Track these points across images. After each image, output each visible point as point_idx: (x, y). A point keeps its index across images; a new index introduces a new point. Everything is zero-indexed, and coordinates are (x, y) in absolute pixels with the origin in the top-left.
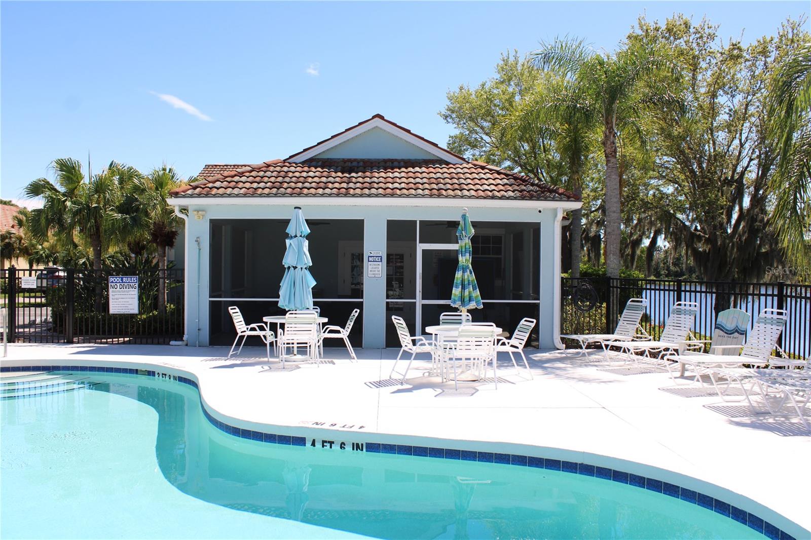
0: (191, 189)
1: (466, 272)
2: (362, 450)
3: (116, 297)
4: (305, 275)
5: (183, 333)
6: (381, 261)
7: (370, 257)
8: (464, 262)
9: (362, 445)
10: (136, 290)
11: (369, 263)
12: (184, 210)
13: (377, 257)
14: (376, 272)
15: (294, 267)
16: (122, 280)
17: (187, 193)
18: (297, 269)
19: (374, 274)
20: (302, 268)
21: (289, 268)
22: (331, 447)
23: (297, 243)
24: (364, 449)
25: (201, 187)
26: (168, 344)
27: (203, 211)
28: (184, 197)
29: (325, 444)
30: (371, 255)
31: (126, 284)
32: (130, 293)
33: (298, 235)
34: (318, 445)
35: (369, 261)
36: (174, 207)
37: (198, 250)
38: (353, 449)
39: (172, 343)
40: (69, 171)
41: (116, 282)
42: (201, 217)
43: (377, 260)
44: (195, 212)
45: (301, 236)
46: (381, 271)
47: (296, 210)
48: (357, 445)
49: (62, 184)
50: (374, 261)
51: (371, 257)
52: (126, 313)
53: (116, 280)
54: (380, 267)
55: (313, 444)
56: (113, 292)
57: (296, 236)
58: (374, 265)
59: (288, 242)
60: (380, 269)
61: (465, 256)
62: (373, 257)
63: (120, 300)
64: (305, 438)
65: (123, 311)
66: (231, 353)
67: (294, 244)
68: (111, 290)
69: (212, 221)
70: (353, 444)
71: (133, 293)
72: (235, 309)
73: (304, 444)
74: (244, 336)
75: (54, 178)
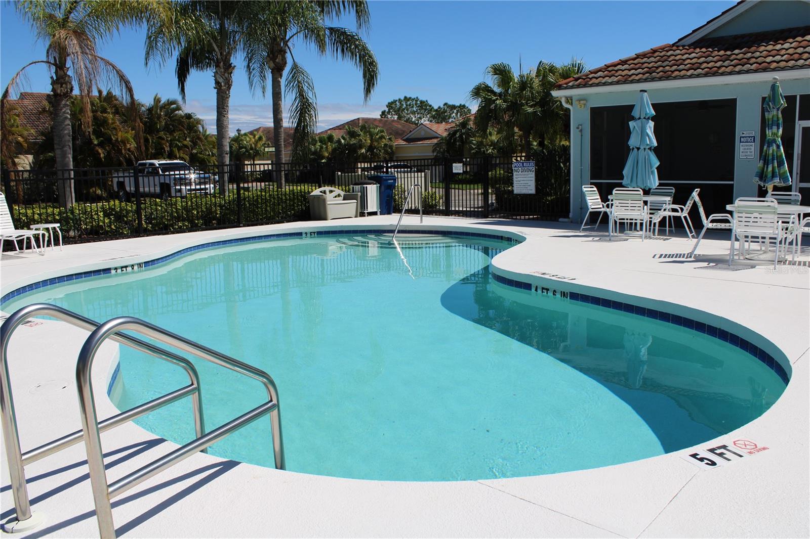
0: (573, 81)
1: (772, 146)
2: (567, 298)
3: (519, 179)
4: (649, 156)
5: (570, 212)
6: (754, 142)
7: (742, 137)
8: (770, 135)
9: (567, 293)
10: (534, 173)
11: (741, 144)
12: (569, 100)
13: (749, 137)
14: (749, 154)
15: (637, 148)
16: (523, 165)
17: (569, 85)
18: (640, 150)
19: (746, 155)
20: (645, 149)
21: (633, 149)
22: (547, 293)
23: (640, 125)
24: (568, 298)
25: (582, 79)
26: (558, 221)
27: (584, 100)
28: (566, 88)
29: (544, 291)
30: (743, 135)
31: (526, 168)
32: (530, 176)
33: (642, 117)
34: (539, 291)
35: (740, 142)
36: (561, 98)
37: (580, 136)
38: (561, 296)
39: (561, 220)
40: (502, 72)
41: (519, 167)
42: (583, 106)
43: (749, 140)
44: (577, 102)
45: (645, 118)
46: (753, 152)
47: (641, 93)
48: (564, 292)
49: (499, 86)
50: (746, 142)
51: (744, 137)
52: (526, 193)
53: (519, 165)
54: (753, 148)
55: (536, 290)
56: (516, 175)
57: (640, 118)
58: (747, 146)
59: (631, 124)
60: (753, 150)
61: (772, 129)
62: (746, 137)
63: (521, 182)
64: (531, 284)
65: (524, 191)
66: (583, 227)
67: (638, 127)
68: (515, 173)
69: (592, 109)
70: (561, 292)
71: (531, 176)
72: (593, 187)
73: (531, 289)
74: (601, 212)
75: (492, 82)
